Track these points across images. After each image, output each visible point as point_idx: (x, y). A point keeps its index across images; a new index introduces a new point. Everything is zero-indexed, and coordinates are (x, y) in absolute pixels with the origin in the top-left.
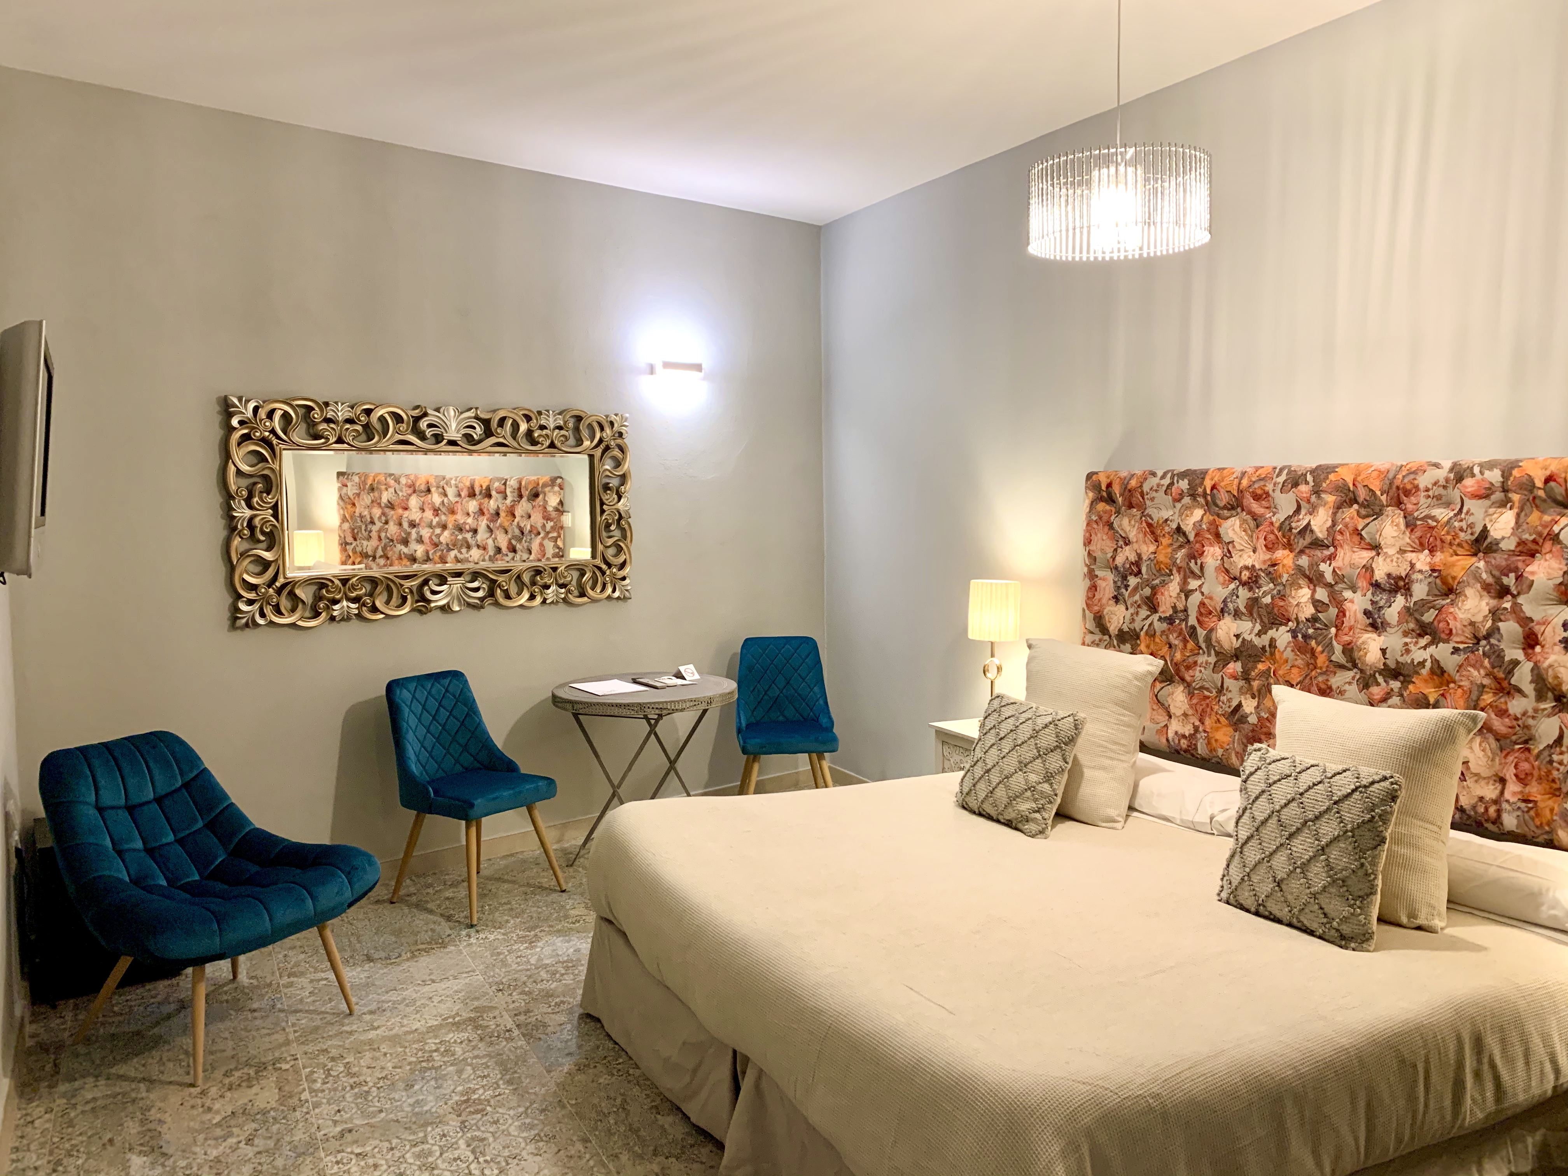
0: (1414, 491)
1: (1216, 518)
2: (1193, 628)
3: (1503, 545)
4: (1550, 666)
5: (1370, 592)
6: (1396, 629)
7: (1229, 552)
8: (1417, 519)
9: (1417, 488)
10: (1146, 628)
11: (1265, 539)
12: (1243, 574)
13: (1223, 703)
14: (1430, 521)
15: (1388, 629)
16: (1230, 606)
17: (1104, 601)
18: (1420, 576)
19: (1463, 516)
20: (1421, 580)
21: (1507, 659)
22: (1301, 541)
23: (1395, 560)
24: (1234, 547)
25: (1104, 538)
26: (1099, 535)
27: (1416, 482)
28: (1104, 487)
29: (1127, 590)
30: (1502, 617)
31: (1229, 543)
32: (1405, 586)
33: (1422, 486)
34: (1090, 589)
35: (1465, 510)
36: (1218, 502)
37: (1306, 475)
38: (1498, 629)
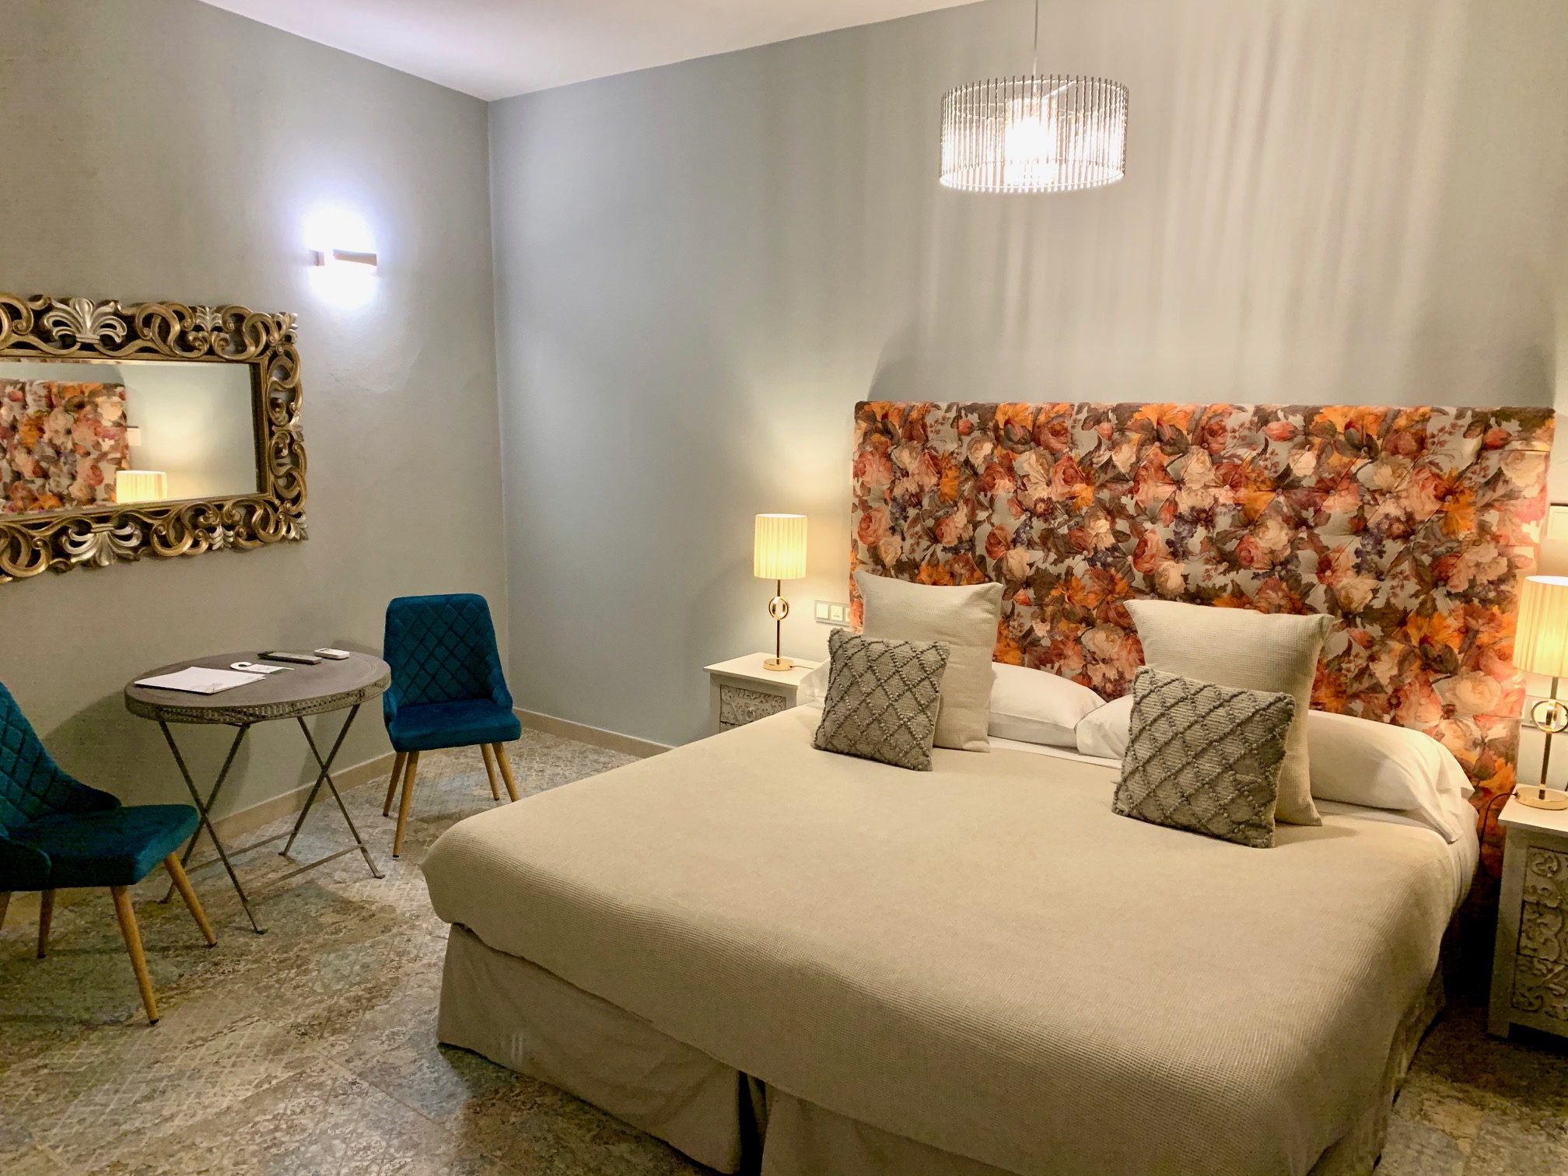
0: (1221, 432)
1: (1010, 452)
2: (982, 558)
3: (1304, 483)
4: (1343, 588)
5: (1174, 523)
6: (1199, 556)
7: (1024, 485)
8: (1223, 457)
9: (1224, 429)
10: (927, 558)
11: (1064, 473)
12: (1038, 506)
13: (1014, 628)
14: (1235, 460)
15: (1190, 557)
16: (1024, 536)
17: (880, 532)
18: (1224, 509)
19: (1268, 456)
20: (1225, 514)
21: (1303, 582)
22: (1103, 476)
23: (1200, 494)
24: (1029, 480)
25: (881, 469)
26: (874, 466)
27: (1223, 423)
28: (879, 418)
29: (906, 521)
30: (1300, 546)
31: (1024, 476)
32: (1207, 518)
33: (1229, 428)
34: (864, 520)
35: (1269, 450)
36: (1013, 437)
37: (1107, 413)
38: (1297, 557)
